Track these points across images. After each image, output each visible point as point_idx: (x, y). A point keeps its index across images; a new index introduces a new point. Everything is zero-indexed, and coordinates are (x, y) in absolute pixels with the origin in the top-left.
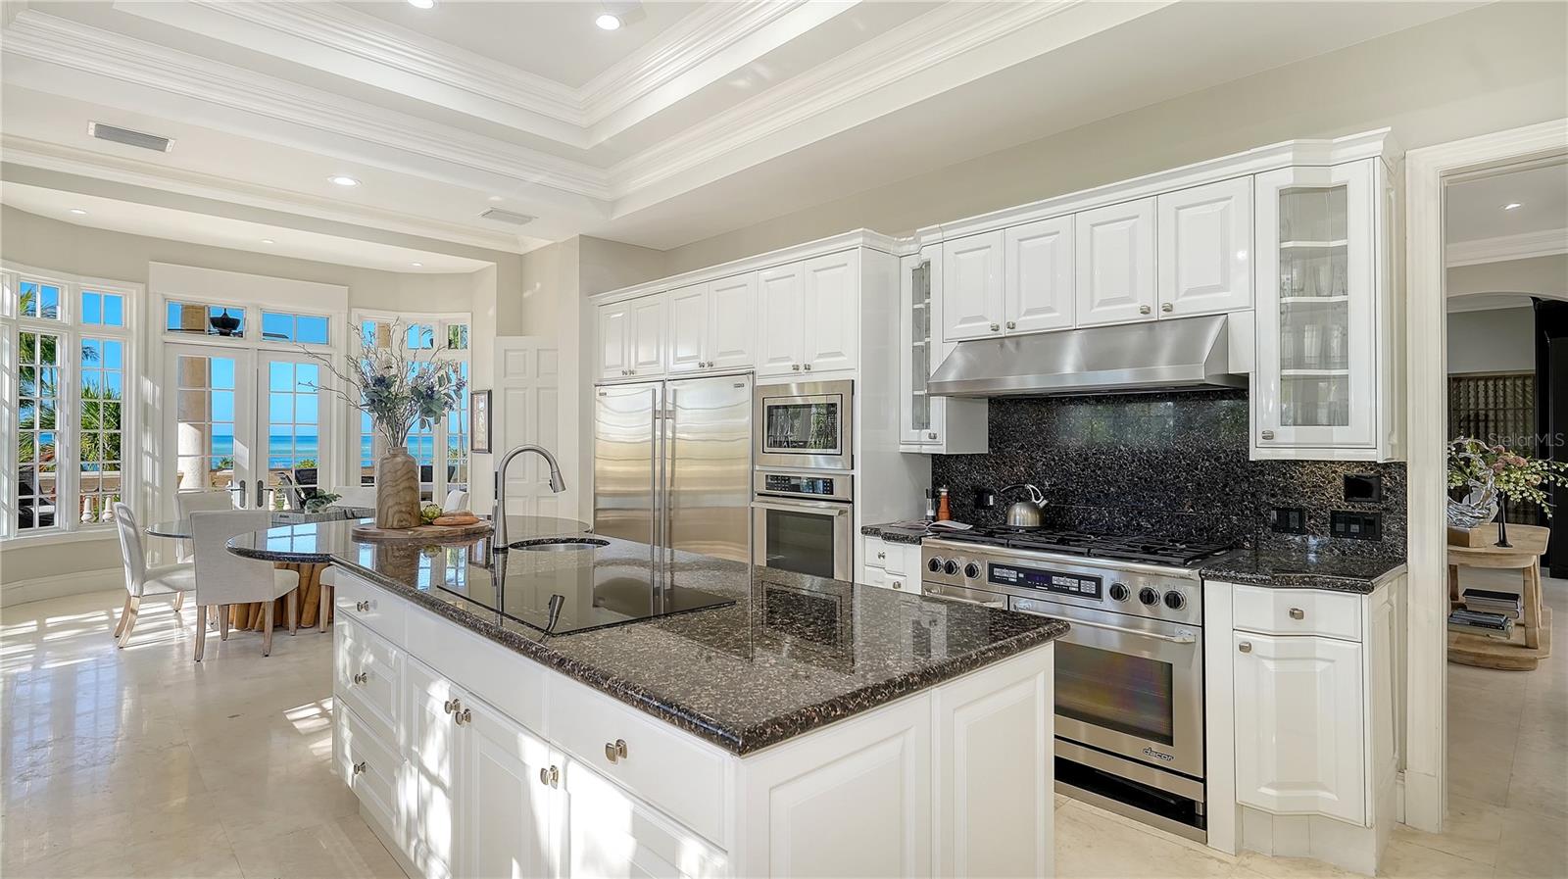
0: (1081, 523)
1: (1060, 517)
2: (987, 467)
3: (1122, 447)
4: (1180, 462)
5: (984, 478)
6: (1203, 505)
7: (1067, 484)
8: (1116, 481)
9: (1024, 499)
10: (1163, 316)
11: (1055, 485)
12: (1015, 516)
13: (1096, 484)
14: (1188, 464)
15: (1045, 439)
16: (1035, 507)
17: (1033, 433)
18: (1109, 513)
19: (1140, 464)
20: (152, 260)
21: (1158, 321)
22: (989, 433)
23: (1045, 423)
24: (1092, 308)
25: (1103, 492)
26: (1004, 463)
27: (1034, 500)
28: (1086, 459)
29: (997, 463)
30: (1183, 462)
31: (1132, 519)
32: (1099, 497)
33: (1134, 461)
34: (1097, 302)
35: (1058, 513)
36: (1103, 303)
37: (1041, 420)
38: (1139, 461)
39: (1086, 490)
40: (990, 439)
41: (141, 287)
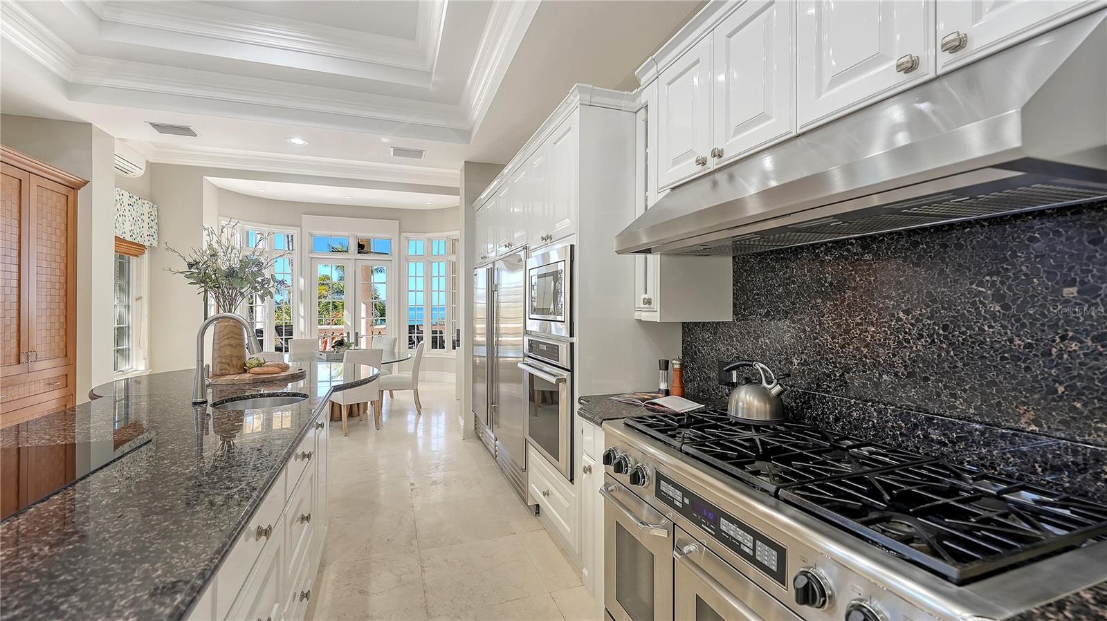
0: (837, 420)
1: (810, 407)
2: (731, 337)
3: (901, 314)
4: (1011, 341)
5: (728, 349)
6: (1063, 422)
7: (820, 365)
8: (892, 365)
9: (751, 380)
10: (947, 61)
11: (805, 363)
12: (737, 403)
13: (861, 367)
14: (1029, 346)
15: (793, 303)
16: (765, 394)
17: (779, 297)
18: (880, 412)
19: (933, 341)
20: (304, 214)
21: (938, 78)
22: (734, 298)
23: (794, 282)
24: (819, 94)
25: (870, 379)
26: (748, 333)
27: (764, 383)
28: (847, 332)
29: (741, 333)
30: (1017, 342)
31: (916, 426)
32: (865, 385)
33: (921, 336)
34: (827, 80)
35: (807, 402)
36: (839, 78)
37: (789, 278)
38: (930, 336)
39: (847, 376)
40: (735, 305)
41: (299, 229)
